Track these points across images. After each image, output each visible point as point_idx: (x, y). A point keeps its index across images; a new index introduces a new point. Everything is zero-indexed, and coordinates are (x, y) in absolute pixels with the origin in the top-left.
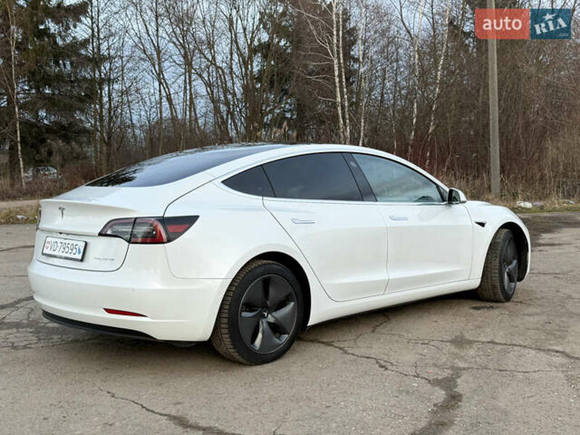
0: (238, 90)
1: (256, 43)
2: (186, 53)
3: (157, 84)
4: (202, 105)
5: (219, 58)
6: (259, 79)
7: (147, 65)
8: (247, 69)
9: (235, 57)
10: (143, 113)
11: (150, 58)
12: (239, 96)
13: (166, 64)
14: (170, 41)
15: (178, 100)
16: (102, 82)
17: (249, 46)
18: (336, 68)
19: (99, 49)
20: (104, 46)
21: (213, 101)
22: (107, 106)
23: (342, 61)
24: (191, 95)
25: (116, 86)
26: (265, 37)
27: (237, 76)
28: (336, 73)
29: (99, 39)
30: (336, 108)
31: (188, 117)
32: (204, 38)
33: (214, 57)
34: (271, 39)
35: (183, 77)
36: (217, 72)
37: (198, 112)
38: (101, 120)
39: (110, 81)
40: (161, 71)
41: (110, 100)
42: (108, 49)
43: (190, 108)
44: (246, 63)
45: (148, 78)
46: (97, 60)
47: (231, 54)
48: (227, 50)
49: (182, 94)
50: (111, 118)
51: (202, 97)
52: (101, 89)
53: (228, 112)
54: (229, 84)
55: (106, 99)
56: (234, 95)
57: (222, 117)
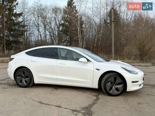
0: (57, 34)
1: (61, 23)
2: (44, 25)
3: (38, 32)
4: (48, 37)
5: (52, 26)
6: (61, 32)
7: (35, 27)
8: (58, 29)
9: (56, 26)
10: (34, 38)
11: (36, 26)
12: (57, 35)
13: (40, 27)
14: (41, 22)
15: (42, 36)
16: (25, 31)
17: (59, 24)
18: (79, 30)
19: (24, 24)
20: (26, 23)
21: (51, 36)
22: (26, 37)
23: (80, 28)
24: (45, 35)
25: (28, 32)
26: (63, 22)
27: (56, 31)
28: (79, 31)
29: (24, 21)
30: (78, 38)
31: (45, 39)
32: (49, 22)
33: (51, 26)
34: (64, 23)
35: (44, 30)
36: (52, 29)
37: (47, 38)
38: (24, 40)
39: (27, 31)
40: (39, 29)
41: (27, 35)
42: (27, 24)
43: (45, 37)
44: (58, 28)
45: (36, 30)
46: (24, 26)
47: (55, 26)
48: (54, 25)
49: (43, 34)
50: (27, 39)
51: (48, 35)
52: (25, 33)
53: (54, 39)
54: (54, 32)
55: (26, 35)
56: (55, 35)
57: (53, 40)
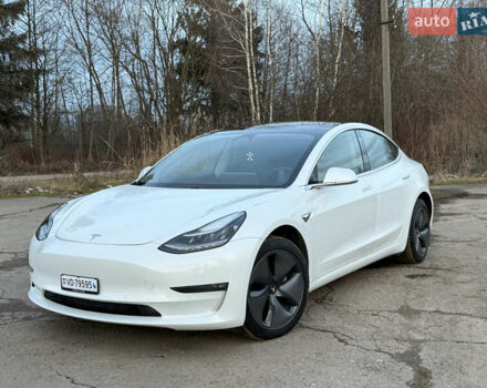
0: (161, 80)
1: (176, 39)
2: (113, 48)
3: (88, 75)
4: (127, 94)
5: (142, 52)
7: (78, 57)
9: (158, 52)
10: (75, 101)
11: (81, 52)
12: (161, 86)
13: (95, 58)
14: (99, 37)
15: (107, 88)
16: (38, 72)
17: (169, 41)
18: (248, 61)
19: (35, 45)
20: (39, 41)
21: (137, 90)
22: (42, 95)
23: (252, 55)
24: (118, 84)
25: (51, 77)
26: (182, 34)
27: (159, 69)
28: (249, 65)
29: (35, 34)
31: (116, 104)
32: (129, 35)
33: (138, 51)
34: (188, 36)
35: (111, 69)
37: (124, 100)
38: (38, 107)
39: (45, 72)
40: (92, 64)
41: (45, 89)
42: (43, 43)
43: (118, 97)
45: (79, 69)
46: (34, 54)
48: (150, 45)
49: (110, 84)
50: (46, 105)
51: (128, 86)
52: (38, 79)
53: (152, 99)
54: (152, 76)
55: (41, 88)
56: (157, 85)
57: (146, 104)
